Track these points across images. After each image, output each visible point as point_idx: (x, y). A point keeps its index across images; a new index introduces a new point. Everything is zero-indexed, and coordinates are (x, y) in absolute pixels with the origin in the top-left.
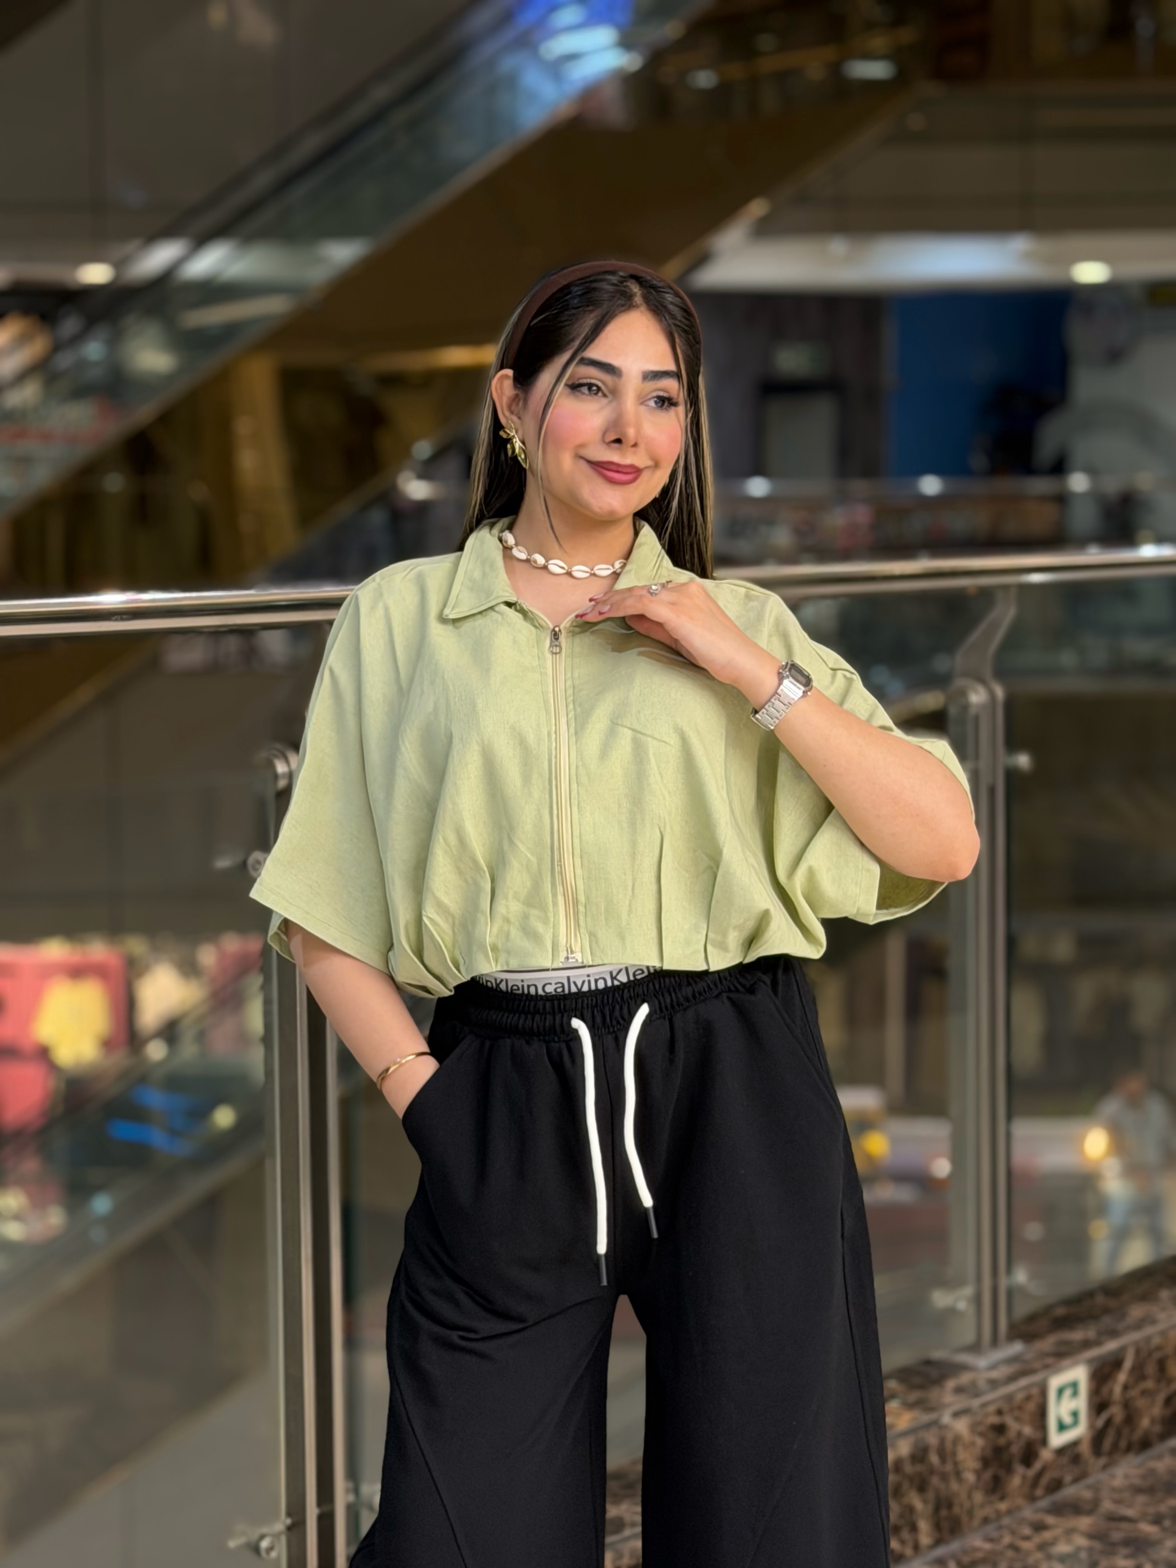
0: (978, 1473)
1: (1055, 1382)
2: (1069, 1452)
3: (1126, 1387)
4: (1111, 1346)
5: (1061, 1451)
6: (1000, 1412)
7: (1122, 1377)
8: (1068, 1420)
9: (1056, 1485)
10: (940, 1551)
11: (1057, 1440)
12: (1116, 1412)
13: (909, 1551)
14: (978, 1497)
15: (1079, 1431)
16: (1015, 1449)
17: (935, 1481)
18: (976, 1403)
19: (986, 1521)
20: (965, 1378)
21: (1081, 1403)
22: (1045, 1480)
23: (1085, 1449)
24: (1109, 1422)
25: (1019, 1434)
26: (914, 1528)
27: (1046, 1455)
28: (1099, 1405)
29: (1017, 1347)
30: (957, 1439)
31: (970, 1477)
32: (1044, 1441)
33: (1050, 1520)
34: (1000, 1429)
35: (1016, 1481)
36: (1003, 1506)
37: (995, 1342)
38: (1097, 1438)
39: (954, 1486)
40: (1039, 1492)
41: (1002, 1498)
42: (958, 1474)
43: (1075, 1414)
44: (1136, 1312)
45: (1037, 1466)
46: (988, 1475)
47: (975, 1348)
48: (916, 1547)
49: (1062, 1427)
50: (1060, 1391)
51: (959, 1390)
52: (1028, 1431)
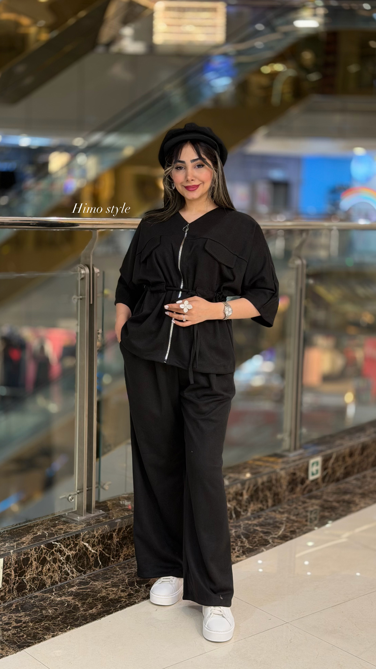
0: (287, 486)
1: (312, 461)
2: (315, 481)
3: (333, 464)
4: (329, 451)
5: (313, 481)
6: (294, 469)
7: (332, 461)
8: (315, 472)
9: (310, 491)
10: (274, 508)
11: (311, 478)
12: (330, 470)
13: (265, 508)
14: (287, 493)
15: (318, 475)
16: (299, 480)
17: (274, 488)
18: (287, 466)
19: (289, 500)
20: (285, 459)
21: (319, 467)
22: (307, 489)
23: (320, 481)
24: (327, 473)
25: (300, 476)
26: (267, 501)
27: (308, 482)
28: (324, 468)
29: (301, 451)
30: (281, 477)
31: (284, 487)
32: (307, 478)
33: (308, 501)
34: (294, 474)
35: (299, 489)
36: (294, 496)
37: (295, 449)
38: (324, 478)
39: (280, 490)
40: (305, 492)
41: (294, 494)
42: (281, 486)
43: (317, 471)
44: (338, 442)
45: (305, 485)
46: (290, 487)
47: (289, 451)
48: (267, 507)
49: (313, 474)
50: (313, 464)
51: (283, 462)
52: (303, 475)
